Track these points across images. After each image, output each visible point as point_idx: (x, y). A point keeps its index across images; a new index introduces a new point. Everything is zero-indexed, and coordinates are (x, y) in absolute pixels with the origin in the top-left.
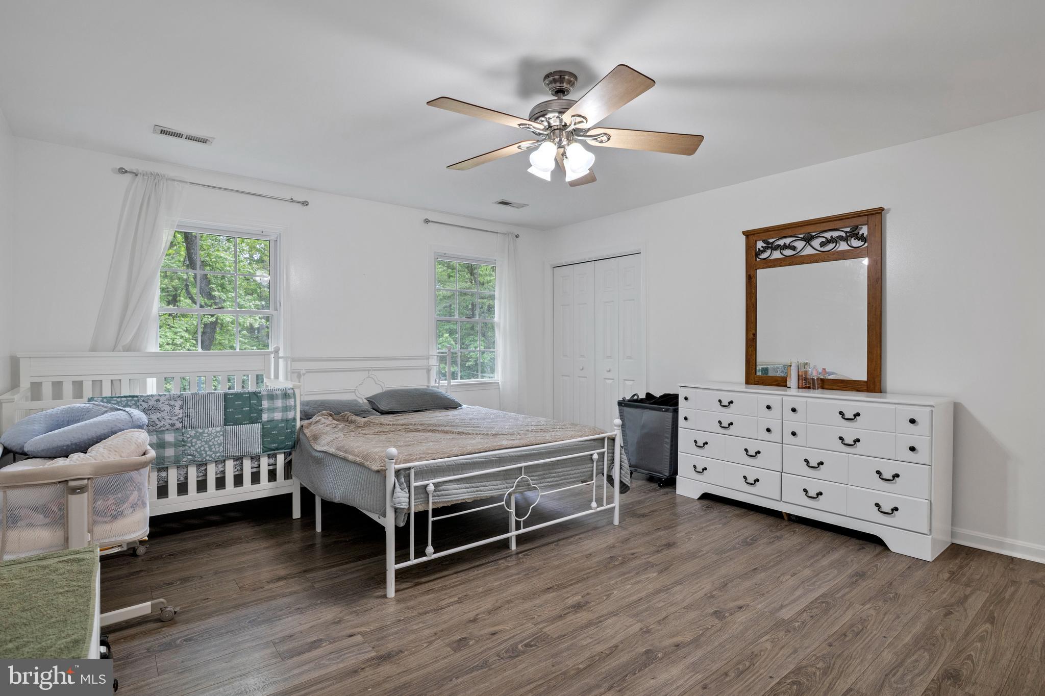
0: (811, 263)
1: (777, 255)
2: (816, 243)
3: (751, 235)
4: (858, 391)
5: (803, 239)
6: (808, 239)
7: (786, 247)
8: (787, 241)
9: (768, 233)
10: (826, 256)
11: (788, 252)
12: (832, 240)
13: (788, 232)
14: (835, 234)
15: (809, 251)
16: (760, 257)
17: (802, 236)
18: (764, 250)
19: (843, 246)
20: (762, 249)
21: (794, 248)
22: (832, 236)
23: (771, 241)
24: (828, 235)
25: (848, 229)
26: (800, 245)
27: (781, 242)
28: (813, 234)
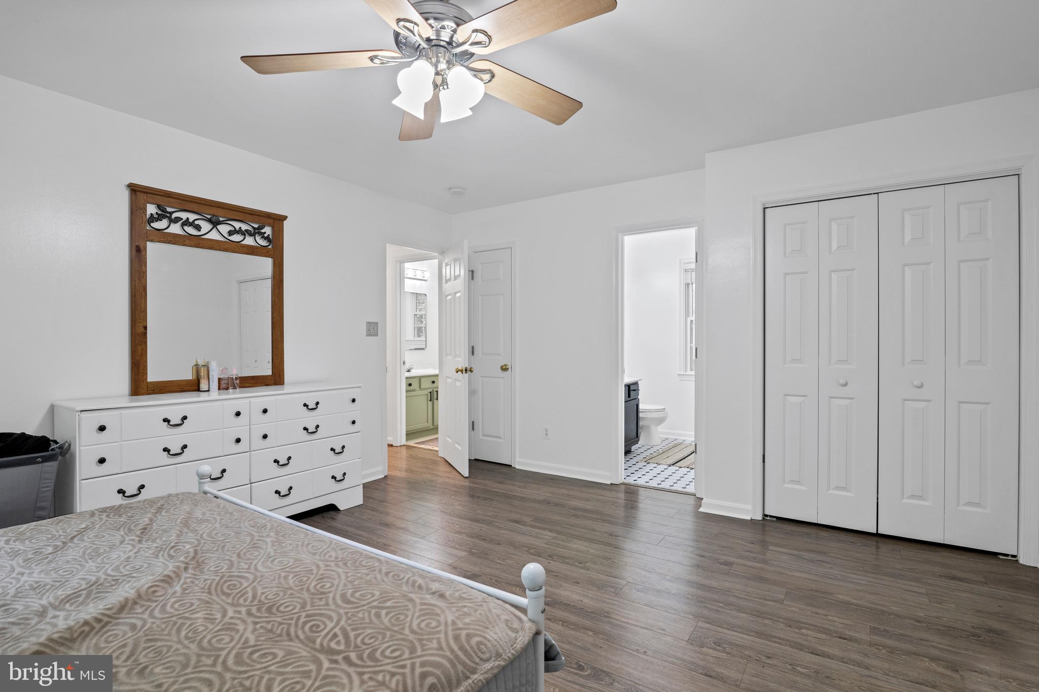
0: (220, 250)
1: (175, 229)
2: (224, 229)
3: (141, 192)
4: (267, 385)
5: (210, 221)
6: (215, 223)
7: (187, 223)
8: (192, 217)
9: (167, 199)
10: (236, 247)
11: (191, 230)
12: (239, 232)
13: (195, 207)
14: (244, 227)
15: (214, 235)
16: (152, 224)
17: (209, 217)
18: (160, 218)
19: (249, 241)
20: (156, 216)
21: (198, 228)
22: (240, 228)
23: (169, 210)
24: (237, 225)
25: (256, 226)
26: (205, 226)
27: (184, 215)
28: (221, 219)
